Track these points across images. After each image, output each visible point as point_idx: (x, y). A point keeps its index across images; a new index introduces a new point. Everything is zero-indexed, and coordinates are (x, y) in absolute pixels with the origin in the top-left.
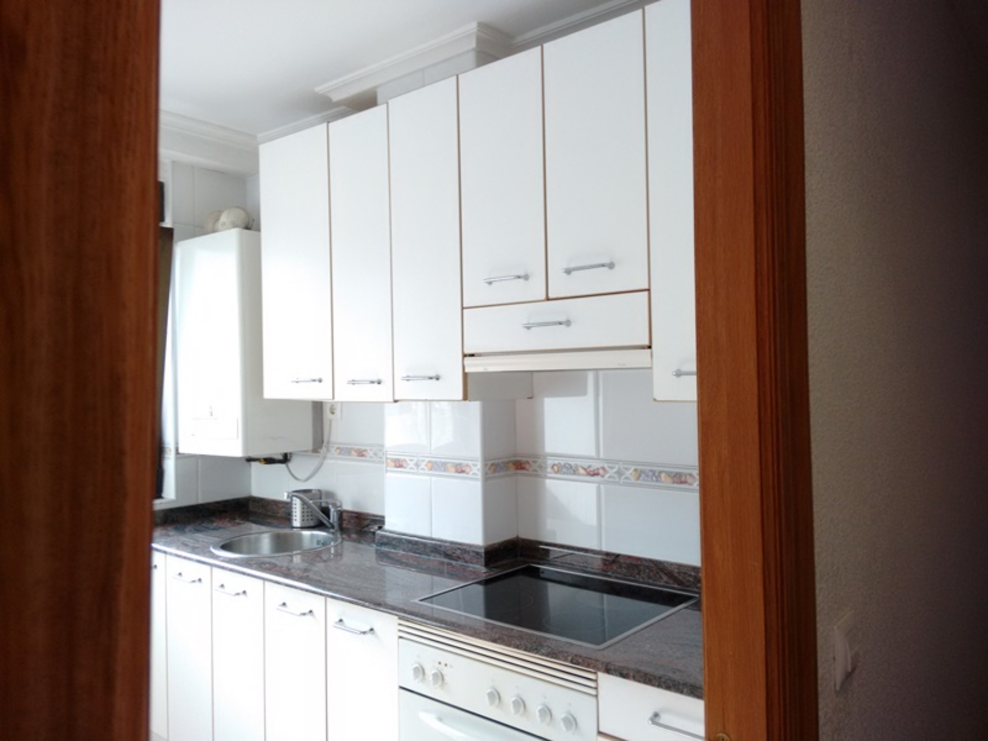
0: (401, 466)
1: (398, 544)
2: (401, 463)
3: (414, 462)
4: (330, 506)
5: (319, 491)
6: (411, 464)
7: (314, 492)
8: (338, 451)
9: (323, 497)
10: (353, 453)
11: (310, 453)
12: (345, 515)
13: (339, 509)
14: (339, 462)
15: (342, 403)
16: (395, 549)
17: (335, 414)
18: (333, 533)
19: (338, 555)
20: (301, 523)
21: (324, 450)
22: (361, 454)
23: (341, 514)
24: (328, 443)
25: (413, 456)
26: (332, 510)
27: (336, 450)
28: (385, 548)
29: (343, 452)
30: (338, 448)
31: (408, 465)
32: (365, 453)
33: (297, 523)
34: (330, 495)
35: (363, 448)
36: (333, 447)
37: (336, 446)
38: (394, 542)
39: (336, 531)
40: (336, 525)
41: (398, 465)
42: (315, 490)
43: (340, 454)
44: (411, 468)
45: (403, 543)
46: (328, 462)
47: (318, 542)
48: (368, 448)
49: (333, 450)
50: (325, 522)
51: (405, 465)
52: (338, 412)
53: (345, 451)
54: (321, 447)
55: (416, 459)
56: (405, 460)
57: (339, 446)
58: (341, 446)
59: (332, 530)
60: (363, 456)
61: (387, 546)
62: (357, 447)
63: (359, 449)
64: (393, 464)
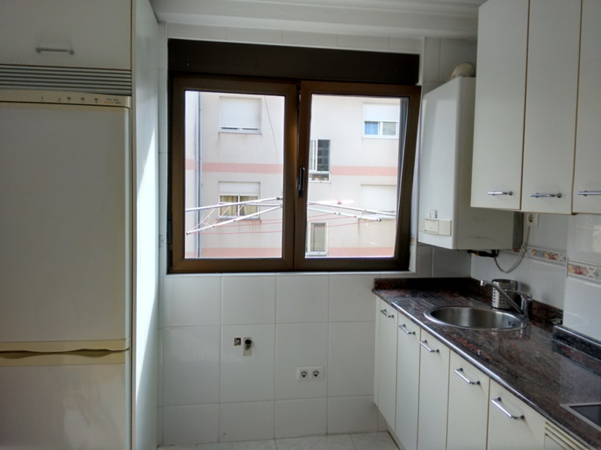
0: (580, 273)
1: (572, 341)
2: (581, 270)
3: (594, 271)
4: (522, 297)
5: (516, 282)
6: (591, 273)
7: (512, 282)
8: (534, 252)
9: (519, 288)
10: (546, 255)
11: (512, 252)
12: (534, 306)
13: (529, 299)
14: (534, 261)
15: (539, 214)
16: (569, 345)
17: (533, 222)
18: (522, 319)
19: (526, 336)
20: (499, 305)
21: (522, 250)
22: (552, 257)
23: (531, 304)
24: (527, 245)
25: (594, 266)
26: (523, 299)
27: (532, 252)
28: (561, 341)
29: (538, 254)
30: (534, 250)
31: (588, 272)
32: (556, 257)
33: (496, 304)
34: (525, 287)
35: (555, 252)
36: (530, 249)
37: (532, 248)
38: (569, 339)
39: (525, 316)
40: (526, 313)
41: (578, 271)
42: (513, 281)
43: (535, 255)
44: (590, 276)
45: (577, 342)
46: (525, 260)
47: (510, 323)
48: (559, 253)
49: (530, 251)
50: (516, 308)
51: (584, 273)
52: (535, 220)
53: (540, 253)
54: (520, 248)
55: (596, 269)
56: (585, 268)
57: (536, 248)
58: (537, 249)
59: (522, 316)
60: (554, 259)
61: (562, 341)
62: (549, 251)
63: (551, 253)
64: (574, 270)
